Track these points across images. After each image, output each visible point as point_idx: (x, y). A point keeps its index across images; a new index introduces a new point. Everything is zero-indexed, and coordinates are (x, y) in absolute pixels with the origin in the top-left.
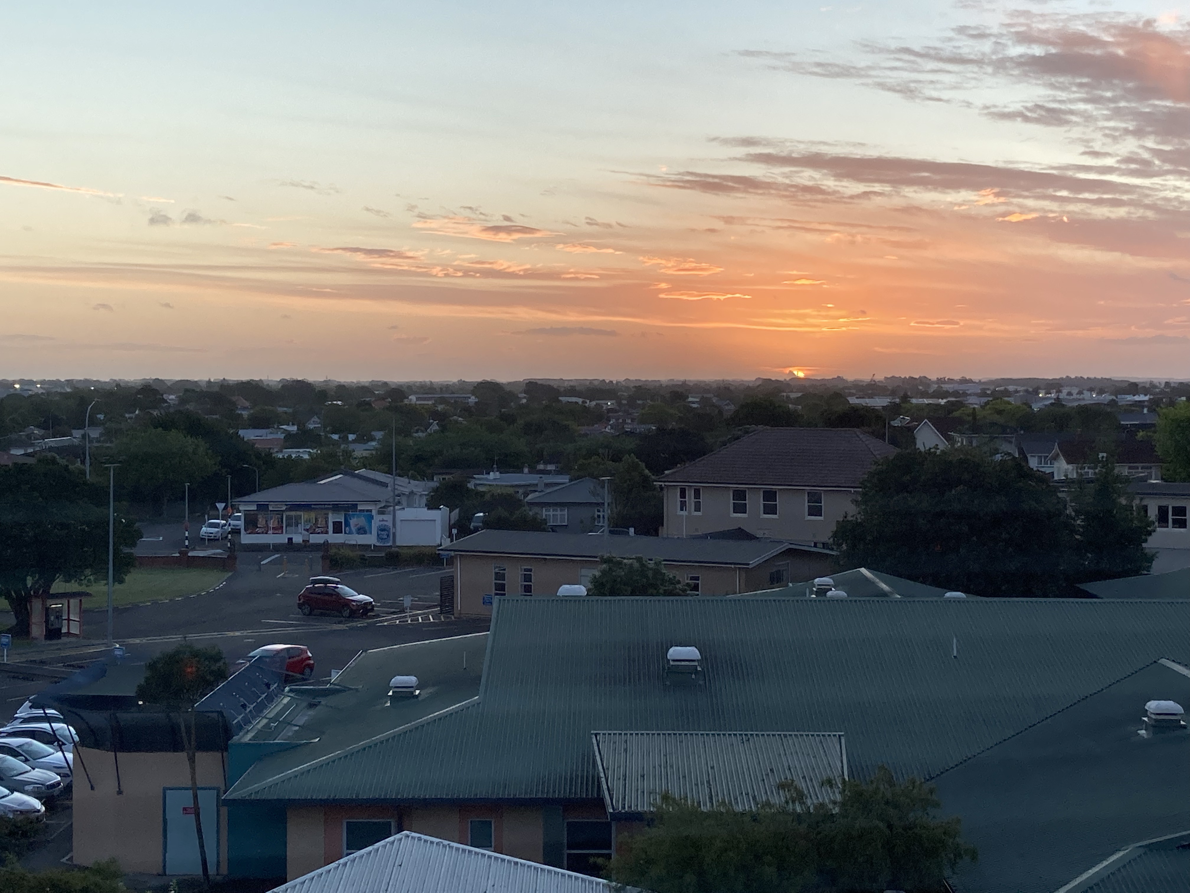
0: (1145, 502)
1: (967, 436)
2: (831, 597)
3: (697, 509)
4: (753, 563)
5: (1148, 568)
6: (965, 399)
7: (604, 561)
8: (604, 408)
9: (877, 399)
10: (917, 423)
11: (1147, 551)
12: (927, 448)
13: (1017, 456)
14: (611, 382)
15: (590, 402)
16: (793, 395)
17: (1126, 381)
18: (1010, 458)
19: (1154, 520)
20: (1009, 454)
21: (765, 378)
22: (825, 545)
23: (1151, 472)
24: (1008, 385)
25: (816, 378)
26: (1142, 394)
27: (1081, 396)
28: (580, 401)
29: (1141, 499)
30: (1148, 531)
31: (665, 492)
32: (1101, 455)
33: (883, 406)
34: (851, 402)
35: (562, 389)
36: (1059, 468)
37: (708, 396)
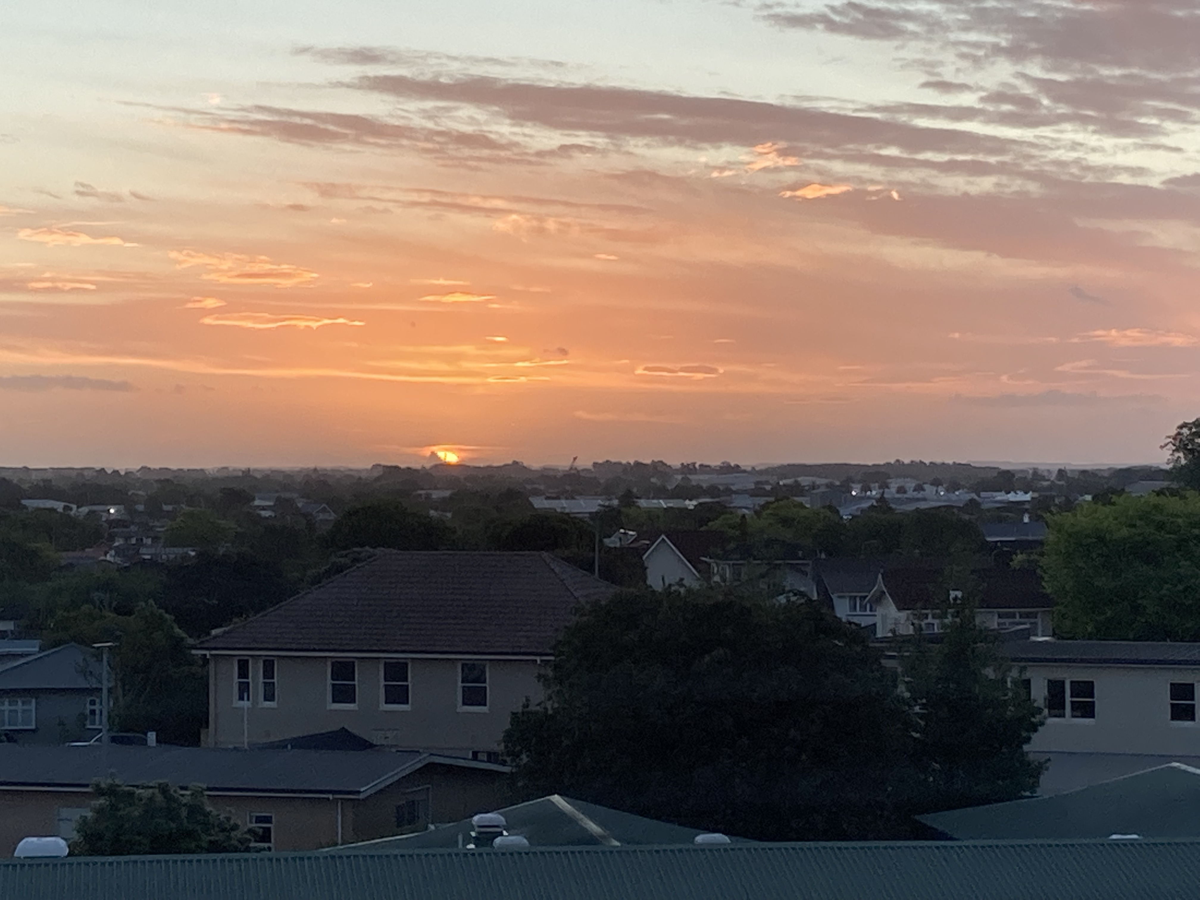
0: (1027, 675)
1: (731, 562)
2: (501, 847)
3: (269, 696)
4: (366, 790)
5: (1033, 788)
6: (728, 498)
7: (100, 792)
8: (104, 519)
9: (582, 502)
10: (648, 542)
11: (1031, 757)
12: (667, 584)
13: (815, 597)
14: (116, 472)
15: (78, 507)
16: (436, 495)
17: (995, 468)
18: (803, 601)
19: (1042, 706)
20: (802, 594)
21: (389, 464)
22: (492, 757)
23: (1036, 623)
24: (798, 476)
25: (477, 465)
26: (1020, 490)
27: (920, 495)
28: (59, 506)
29: (1022, 670)
30: (1032, 723)
31: (212, 665)
32: (953, 594)
33: (590, 513)
34: (536, 506)
35: (26, 486)
36: (884, 617)
37: (287, 495)
